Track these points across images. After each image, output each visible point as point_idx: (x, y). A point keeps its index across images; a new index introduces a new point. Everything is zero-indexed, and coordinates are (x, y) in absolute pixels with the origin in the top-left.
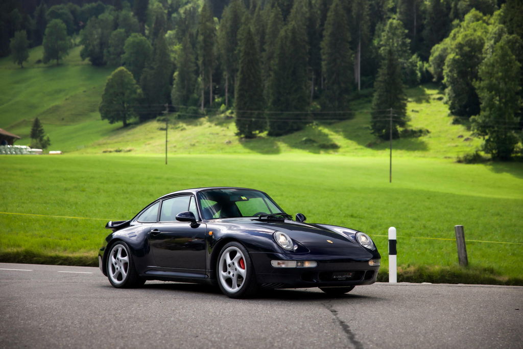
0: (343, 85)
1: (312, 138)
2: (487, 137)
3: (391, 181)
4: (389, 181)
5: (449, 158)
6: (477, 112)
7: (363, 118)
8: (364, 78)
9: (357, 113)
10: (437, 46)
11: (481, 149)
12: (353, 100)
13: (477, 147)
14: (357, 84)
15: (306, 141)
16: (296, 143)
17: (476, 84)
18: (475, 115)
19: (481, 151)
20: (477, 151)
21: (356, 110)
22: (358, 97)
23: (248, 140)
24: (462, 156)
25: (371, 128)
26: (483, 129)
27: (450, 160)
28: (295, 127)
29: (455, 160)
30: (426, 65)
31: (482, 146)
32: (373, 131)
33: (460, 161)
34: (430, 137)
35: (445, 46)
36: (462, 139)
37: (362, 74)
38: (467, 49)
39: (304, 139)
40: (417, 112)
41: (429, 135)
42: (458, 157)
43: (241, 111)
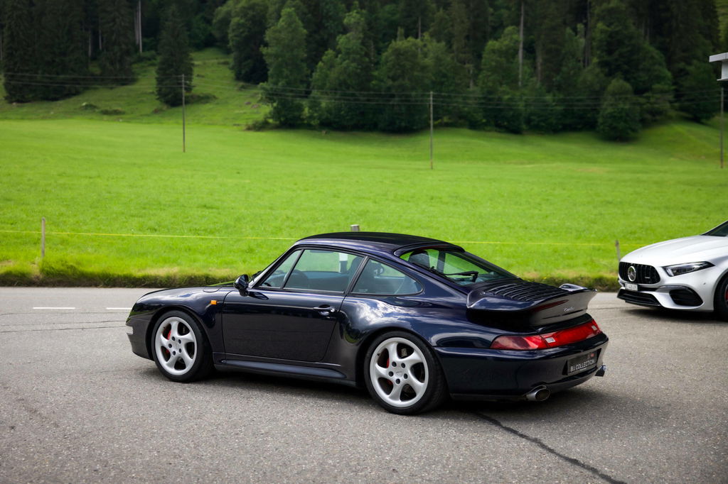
0: (123, 46)
1: (93, 103)
2: (275, 105)
3: (184, 151)
4: (182, 150)
5: (238, 125)
6: (264, 78)
7: (148, 82)
8: (146, 40)
9: (140, 77)
10: (219, 8)
11: (269, 116)
12: (135, 63)
13: (266, 115)
14: (139, 45)
15: (86, 106)
16: (75, 109)
17: (264, 50)
18: (263, 81)
19: (270, 118)
20: (265, 119)
21: (139, 74)
22: (141, 60)
23: (20, 104)
24: (250, 123)
25: (156, 93)
26: (270, 97)
27: (240, 127)
28: (74, 91)
29: (244, 128)
30: (209, 28)
31: (270, 113)
32: (157, 97)
33: (249, 129)
34: (218, 104)
35: (229, 9)
36: (250, 106)
37: (144, 36)
38: (251, 13)
39: (84, 104)
40: (203, 77)
41: (216, 101)
42: (247, 125)
43: (10, 73)
